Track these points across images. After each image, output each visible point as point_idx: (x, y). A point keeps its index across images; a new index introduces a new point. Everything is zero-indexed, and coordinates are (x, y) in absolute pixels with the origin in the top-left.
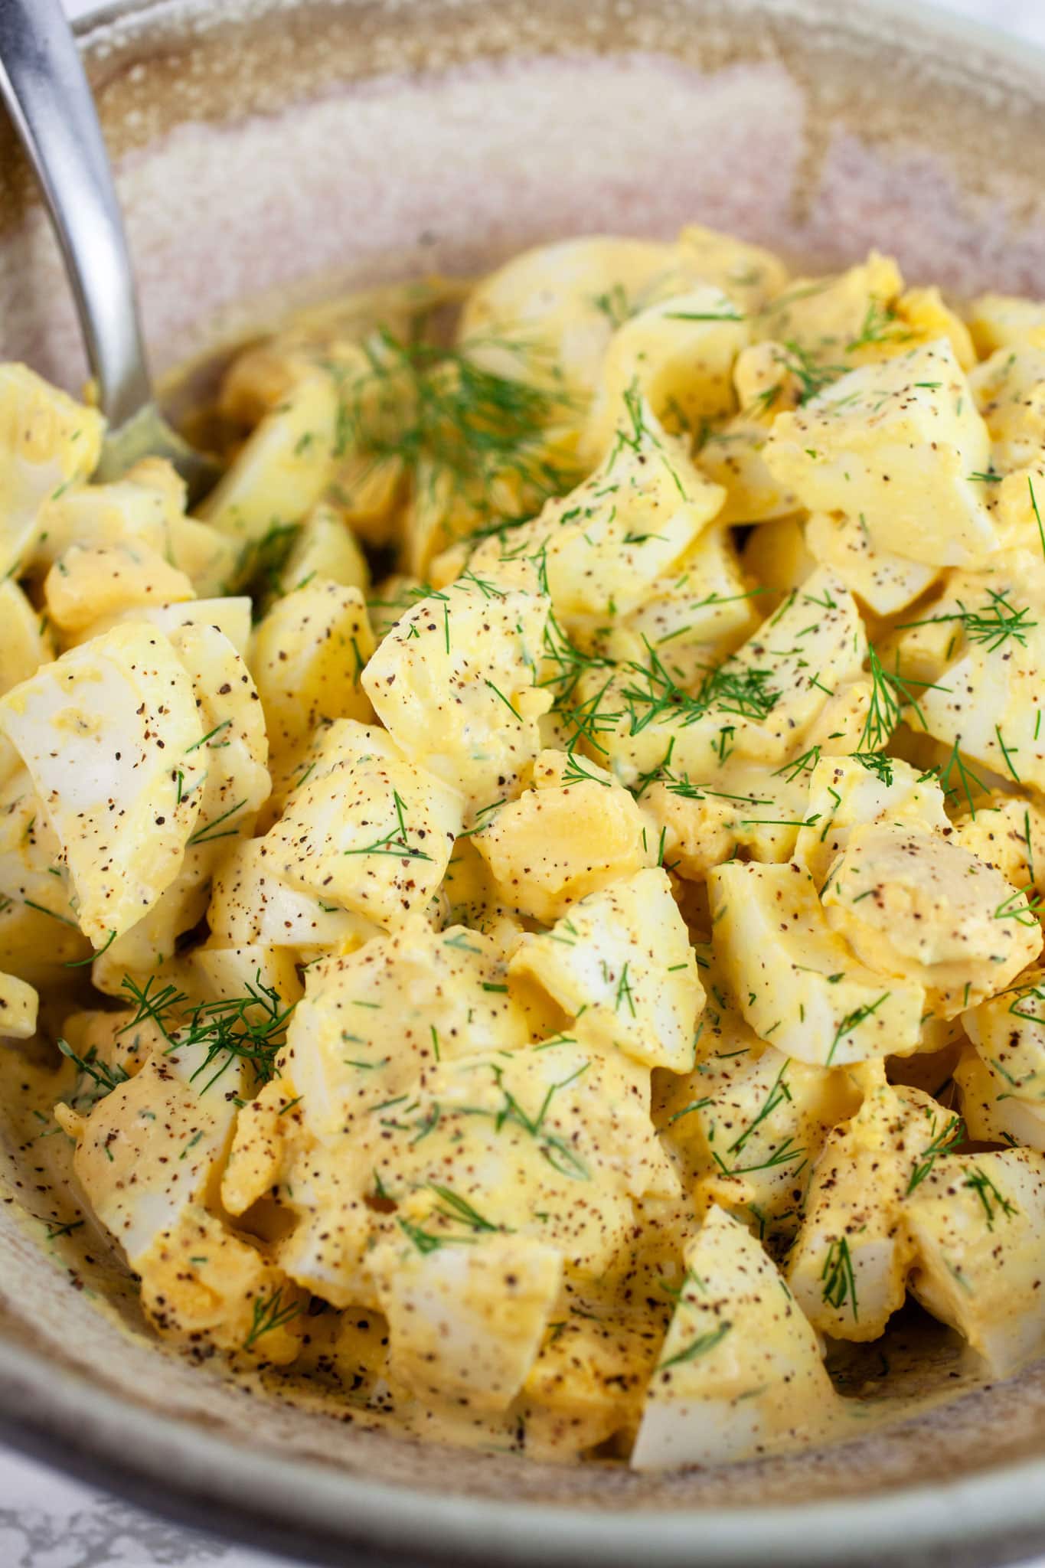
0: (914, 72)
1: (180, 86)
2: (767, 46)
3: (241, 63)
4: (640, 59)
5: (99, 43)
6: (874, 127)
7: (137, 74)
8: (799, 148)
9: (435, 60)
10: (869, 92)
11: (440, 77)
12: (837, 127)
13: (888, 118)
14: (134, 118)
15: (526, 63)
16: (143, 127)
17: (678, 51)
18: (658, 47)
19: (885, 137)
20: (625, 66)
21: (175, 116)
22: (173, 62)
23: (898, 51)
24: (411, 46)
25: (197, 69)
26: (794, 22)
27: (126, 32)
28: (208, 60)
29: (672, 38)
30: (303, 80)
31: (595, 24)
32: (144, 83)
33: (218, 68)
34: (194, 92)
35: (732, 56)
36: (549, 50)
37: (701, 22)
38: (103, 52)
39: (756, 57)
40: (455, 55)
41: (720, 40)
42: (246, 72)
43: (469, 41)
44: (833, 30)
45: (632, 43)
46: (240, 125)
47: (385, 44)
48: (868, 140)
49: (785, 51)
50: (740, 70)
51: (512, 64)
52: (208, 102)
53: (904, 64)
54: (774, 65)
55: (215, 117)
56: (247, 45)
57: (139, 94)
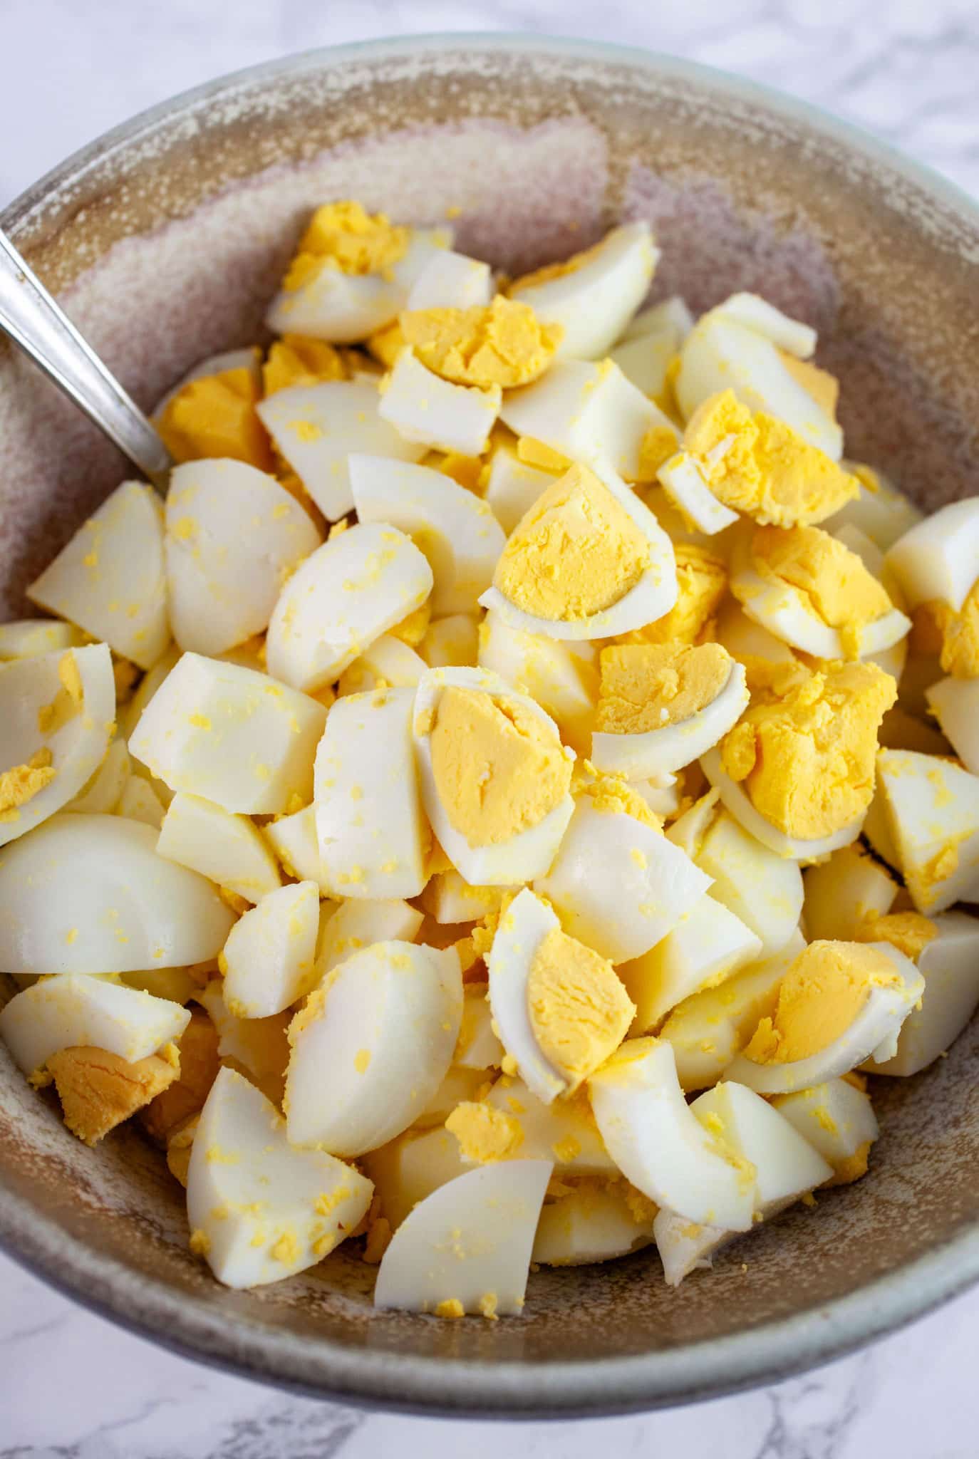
0: (691, 118)
1: (114, 215)
2: (572, 105)
3: (158, 185)
4: (470, 124)
5: (52, 204)
6: (662, 159)
7: (81, 217)
8: (604, 178)
9: (308, 148)
10: (657, 134)
11: (314, 159)
12: (634, 161)
13: (674, 152)
14: (82, 249)
15: (380, 139)
16: (90, 253)
17: (500, 115)
18: (482, 114)
19: (671, 166)
20: (459, 130)
21: (112, 237)
22: (108, 200)
23: (677, 103)
24: (288, 142)
25: (126, 199)
26: (592, 86)
27: (70, 190)
28: (133, 191)
29: (493, 107)
30: (206, 185)
31: (433, 103)
32: (88, 220)
33: (142, 193)
34: (125, 217)
35: (545, 115)
36: (398, 126)
37: (518, 92)
38: (54, 211)
39: (565, 113)
40: (324, 142)
41: (534, 103)
42: (163, 190)
43: (334, 131)
44: (625, 90)
45: (466, 112)
46: (164, 229)
47: (268, 145)
48: (658, 169)
49: (584, 109)
50: (552, 123)
51: (370, 141)
52: (136, 221)
53: (682, 112)
54: (578, 117)
55: (143, 229)
56: (162, 172)
57: (84, 231)
